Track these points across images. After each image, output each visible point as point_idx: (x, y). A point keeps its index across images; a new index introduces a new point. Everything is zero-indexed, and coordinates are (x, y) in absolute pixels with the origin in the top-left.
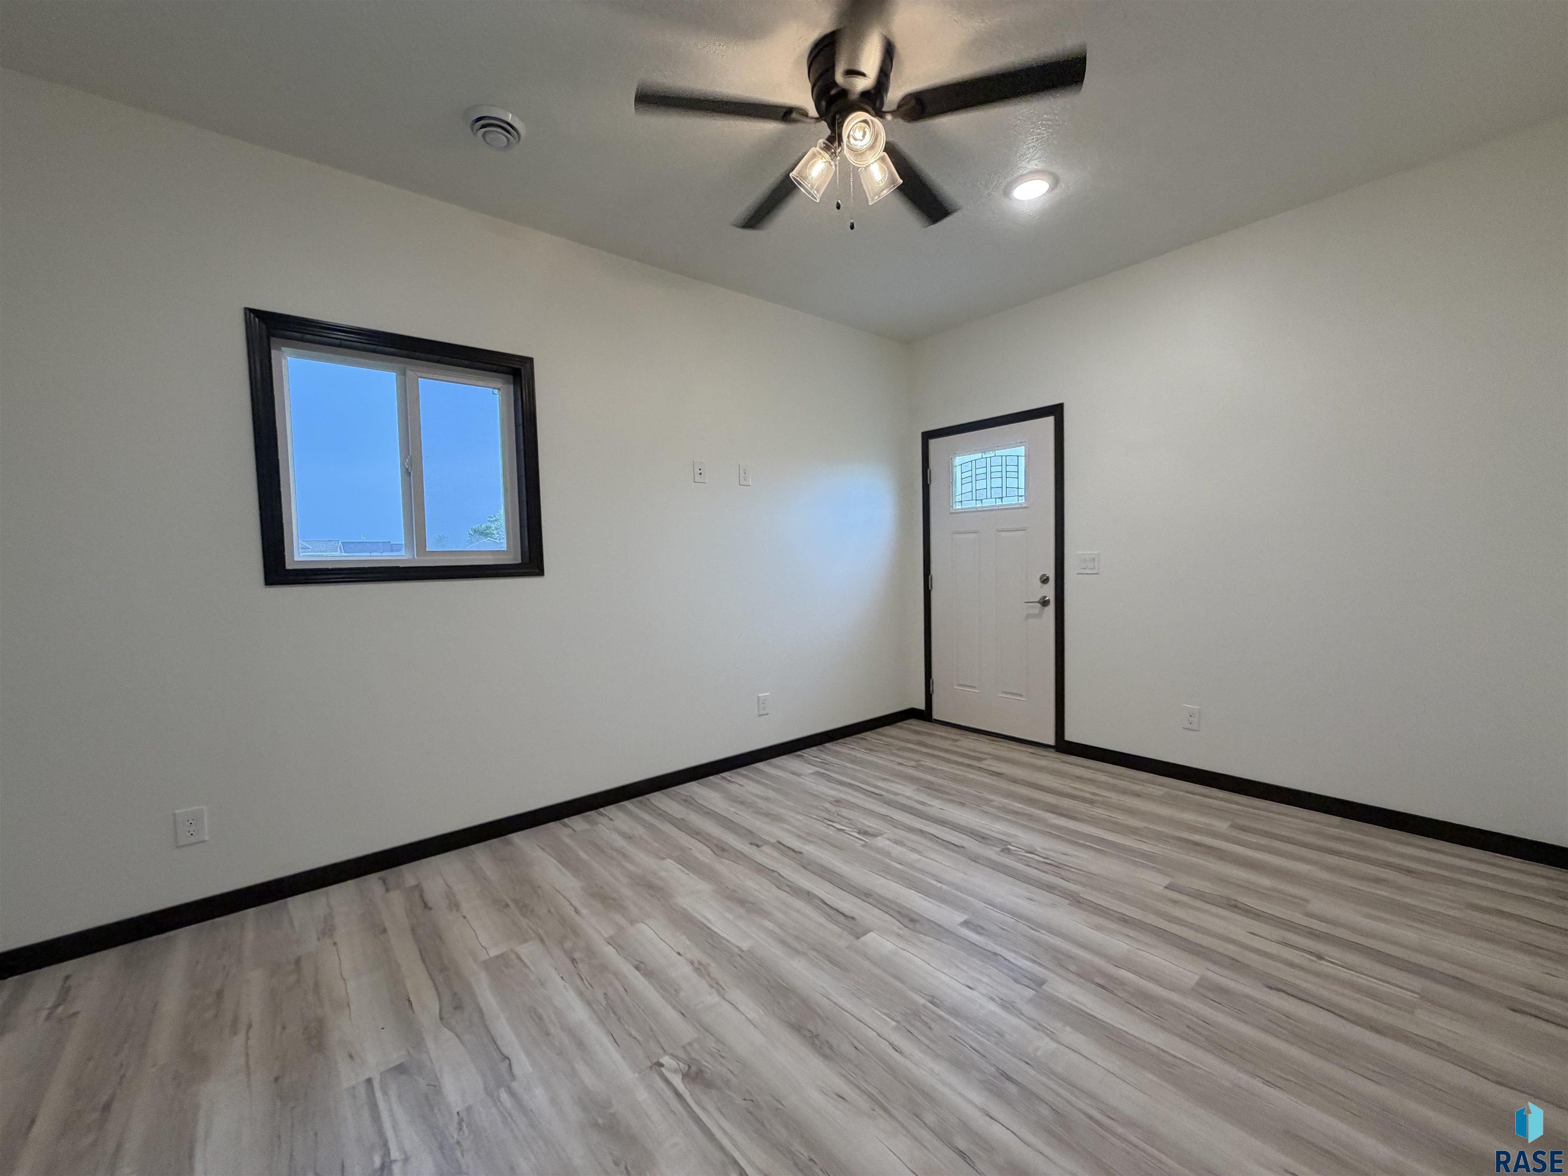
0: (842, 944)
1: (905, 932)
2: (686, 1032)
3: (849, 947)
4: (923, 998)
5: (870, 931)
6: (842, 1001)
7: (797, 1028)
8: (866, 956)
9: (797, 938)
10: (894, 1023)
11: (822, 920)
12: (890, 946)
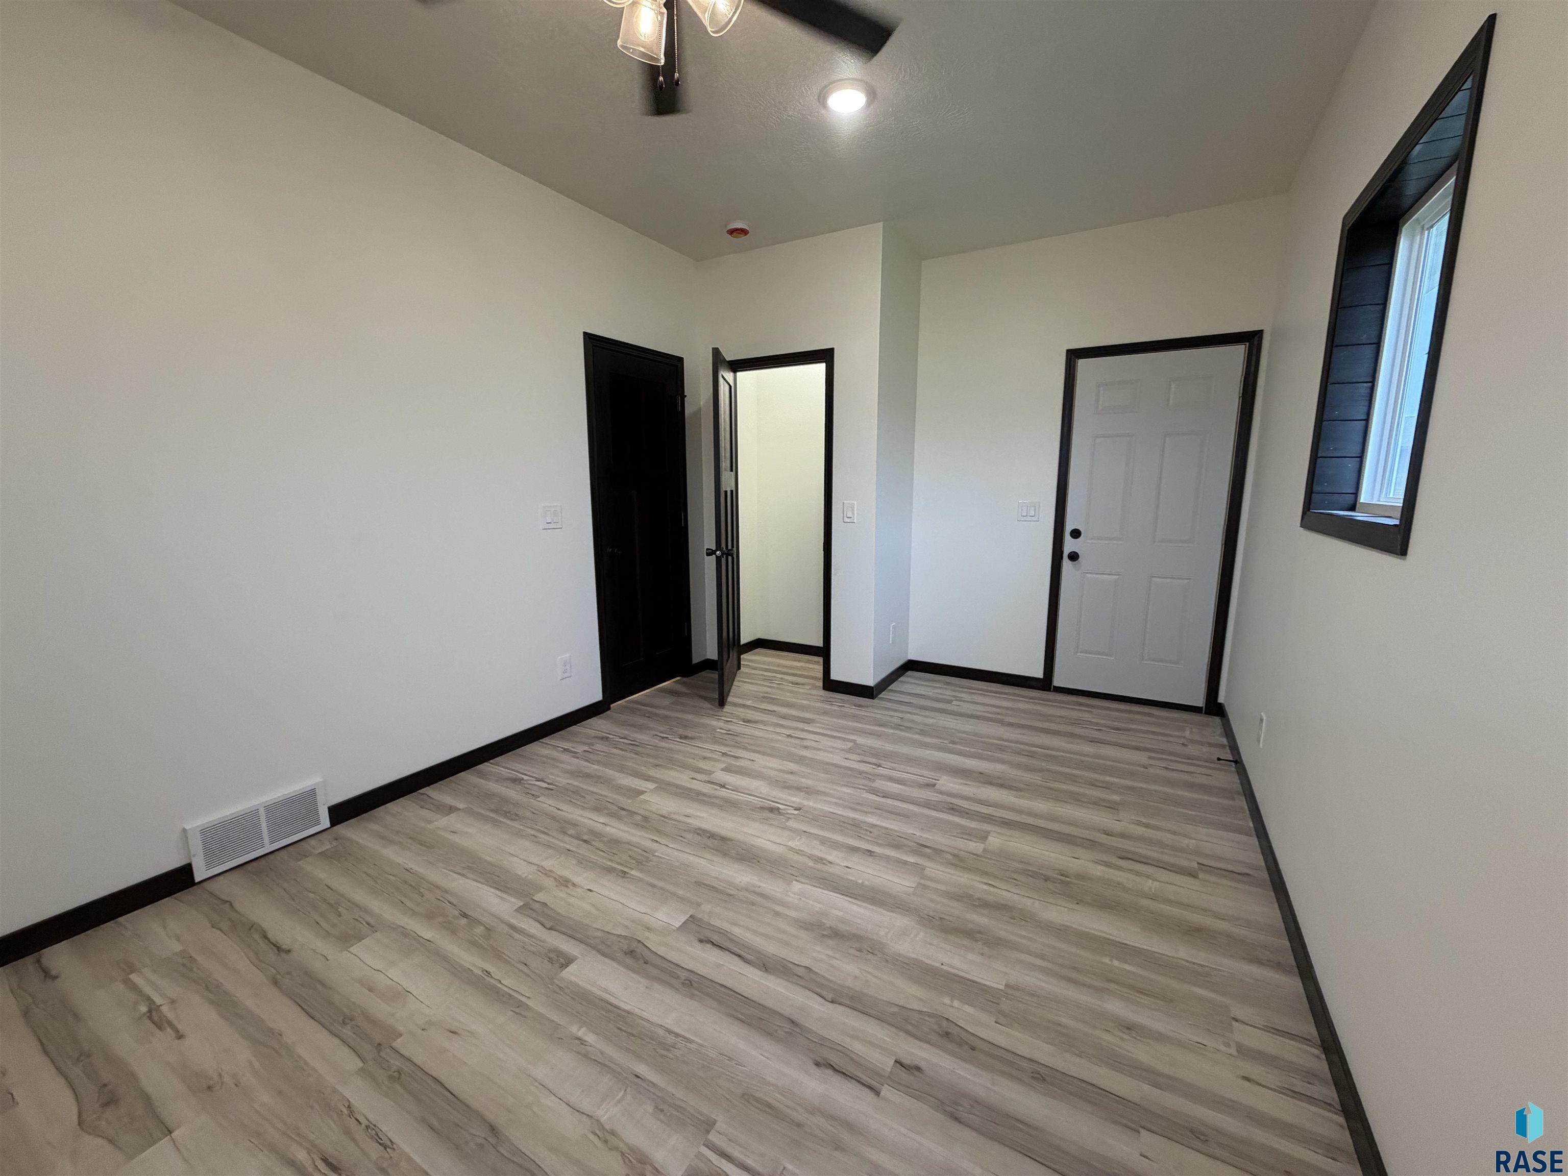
0: (707, 907)
1: (642, 935)
2: (792, 824)
3: (699, 905)
4: (633, 875)
5: (678, 929)
6: (697, 860)
7: (724, 839)
8: (683, 900)
9: (753, 904)
10: (656, 854)
11: (736, 931)
12: (660, 915)
